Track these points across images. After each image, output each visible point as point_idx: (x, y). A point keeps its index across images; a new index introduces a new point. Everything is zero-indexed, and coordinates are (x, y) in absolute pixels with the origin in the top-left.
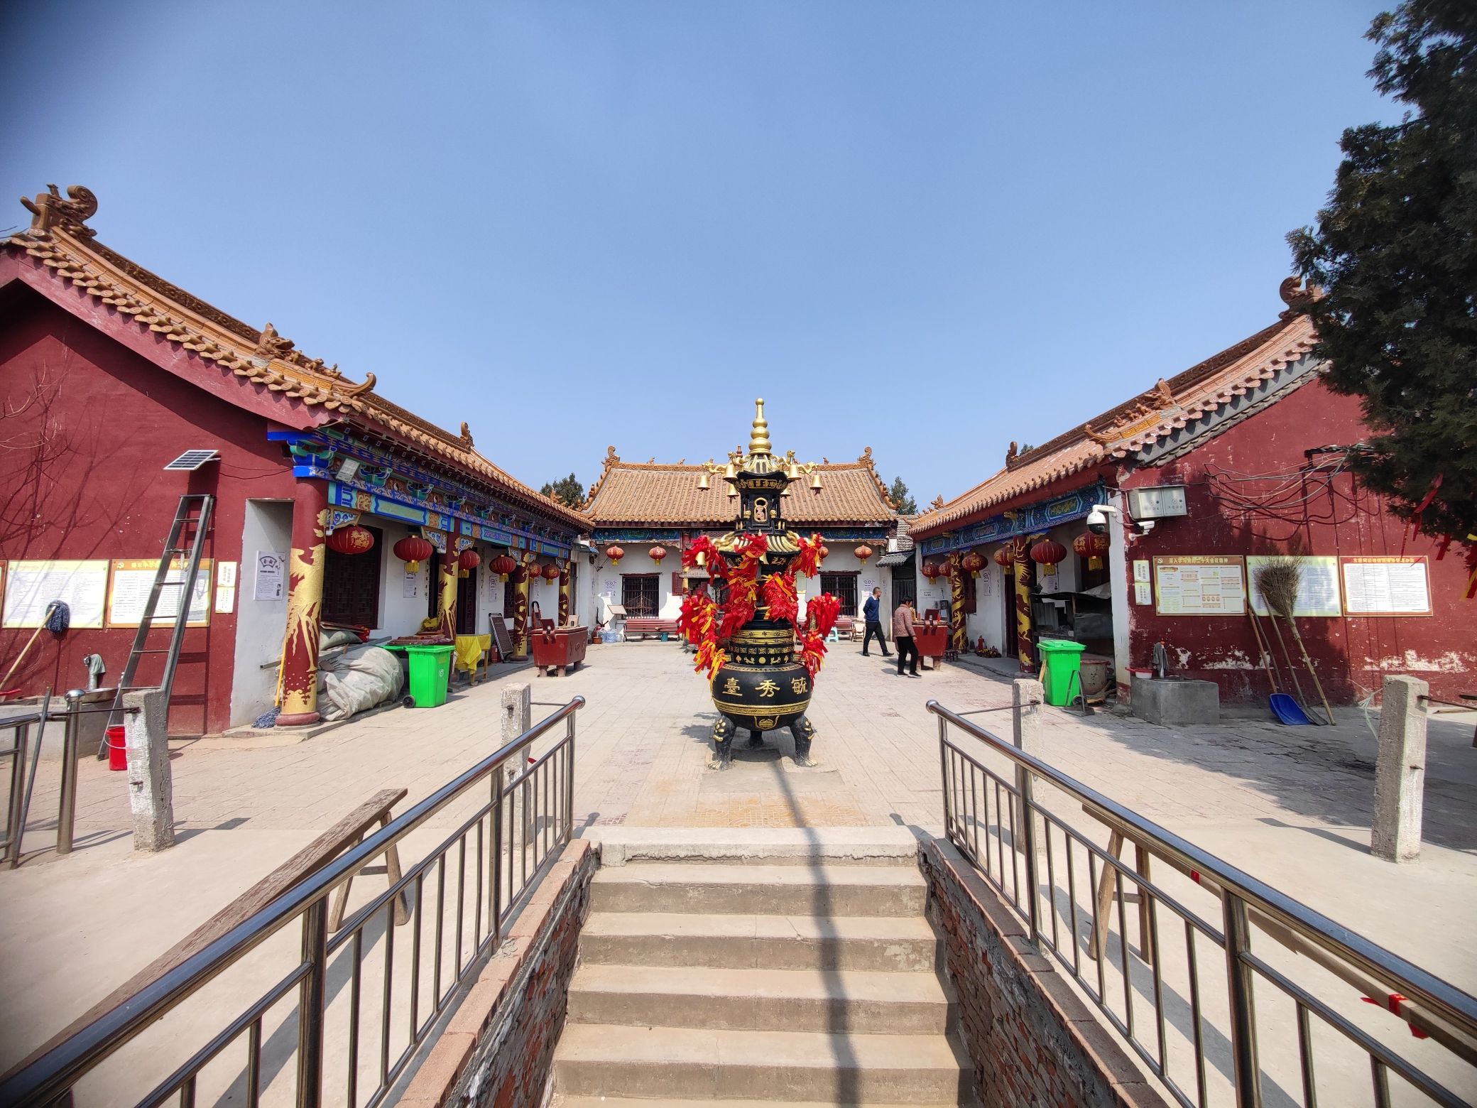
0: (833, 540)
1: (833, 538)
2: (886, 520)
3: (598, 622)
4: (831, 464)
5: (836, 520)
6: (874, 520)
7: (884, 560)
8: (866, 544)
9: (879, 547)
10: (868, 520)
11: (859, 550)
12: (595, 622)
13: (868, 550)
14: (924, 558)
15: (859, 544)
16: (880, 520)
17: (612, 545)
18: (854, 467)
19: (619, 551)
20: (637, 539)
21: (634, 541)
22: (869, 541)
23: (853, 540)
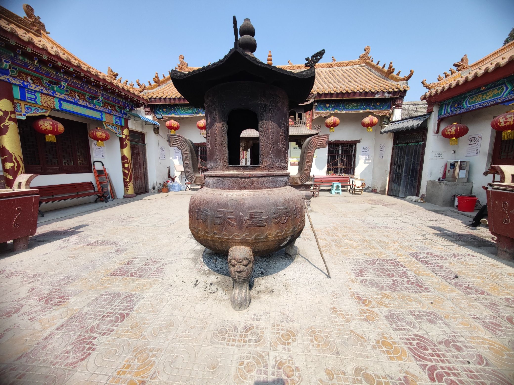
0: (344, 112)
1: (345, 109)
2: (396, 90)
3: (169, 176)
4: (338, 62)
5: (350, 91)
6: (385, 91)
7: (388, 127)
8: (373, 114)
9: (384, 117)
10: (379, 90)
11: (367, 120)
12: (167, 176)
13: (375, 119)
14: (440, 121)
15: (367, 115)
16: (391, 90)
17: (170, 119)
18: (356, 63)
19: (174, 123)
20: (187, 113)
21: (185, 116)
22: (376, 112)
23: (361, 111)
